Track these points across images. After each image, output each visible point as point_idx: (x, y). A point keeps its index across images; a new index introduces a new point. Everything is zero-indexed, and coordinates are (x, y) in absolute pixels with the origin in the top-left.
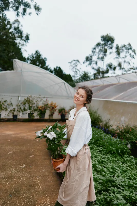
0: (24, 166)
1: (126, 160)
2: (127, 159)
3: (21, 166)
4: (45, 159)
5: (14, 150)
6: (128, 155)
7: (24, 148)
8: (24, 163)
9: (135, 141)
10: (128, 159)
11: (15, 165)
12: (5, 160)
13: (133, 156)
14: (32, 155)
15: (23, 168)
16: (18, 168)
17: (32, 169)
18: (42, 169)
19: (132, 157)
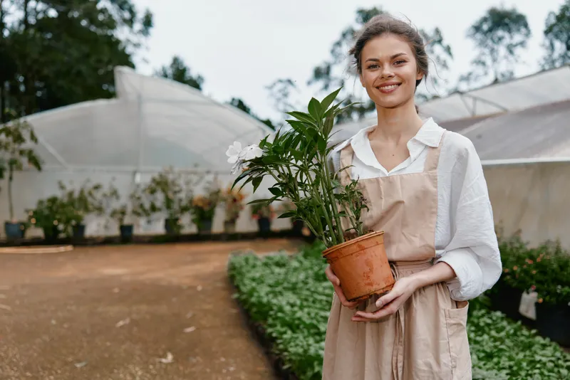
0: (170, 357)
1: (482, 324)
2: (484, 322)
3: (161, 357)
4: (231, 336)
5: (134, 316)
6: (483, 311)
7: (163, 309)
8: (170, 350)
10: (489, 321)
11: (140, 356)
12: (108, 344)
13: (503, 313)
14: (189, 327)
15: (167, 364)
16: (152, 364)
17: (194, 365)
18: (227, 364)
19: (499, 314)
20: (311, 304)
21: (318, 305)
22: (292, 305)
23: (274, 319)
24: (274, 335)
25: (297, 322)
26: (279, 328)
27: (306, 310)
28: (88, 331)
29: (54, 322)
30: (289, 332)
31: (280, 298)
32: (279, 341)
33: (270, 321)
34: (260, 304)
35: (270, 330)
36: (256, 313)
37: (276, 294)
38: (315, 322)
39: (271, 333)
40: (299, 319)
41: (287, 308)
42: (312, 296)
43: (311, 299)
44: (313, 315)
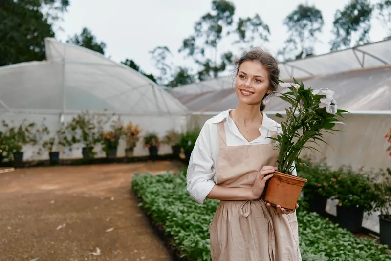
0: (98, 251)
1: (305, 221)
2: (307, 219)
3: (92, 251)
4: (139, 234)
5: (69, 221)
6: (305, 212)
7: (89, 215)
8: (98, 246)
9: (315, 185)
10: (309, 219)
11: (77, 251)
12: (53, 243)
13: (317, 213)
14: (109, 227)
15: (97, 256)
16: (86, 257)
17: (116, 256)
18: (139, 254)
19: (315, 214)
20: (194, 210)
21: (199, 211)
22: (182, 212)
23: (170, 222)
24: (172, 233)
25: (186, 224)
26: (174, 228)
27: (192, 215)
28: (37, 234)
29: (9, 228)
30: (182, 231)
31: (173, 207)
32: (176, 238)
33: (168, 223)
34: (159, 211)
35: (168, 230)
36: (156, 217)
37: (170, 204)
38: (199, 223)
39: (169, 232)
40: (187, 221)
41: (179, 214)
42: (194, 204)
43: (193, 206)
44: (197, 218)
